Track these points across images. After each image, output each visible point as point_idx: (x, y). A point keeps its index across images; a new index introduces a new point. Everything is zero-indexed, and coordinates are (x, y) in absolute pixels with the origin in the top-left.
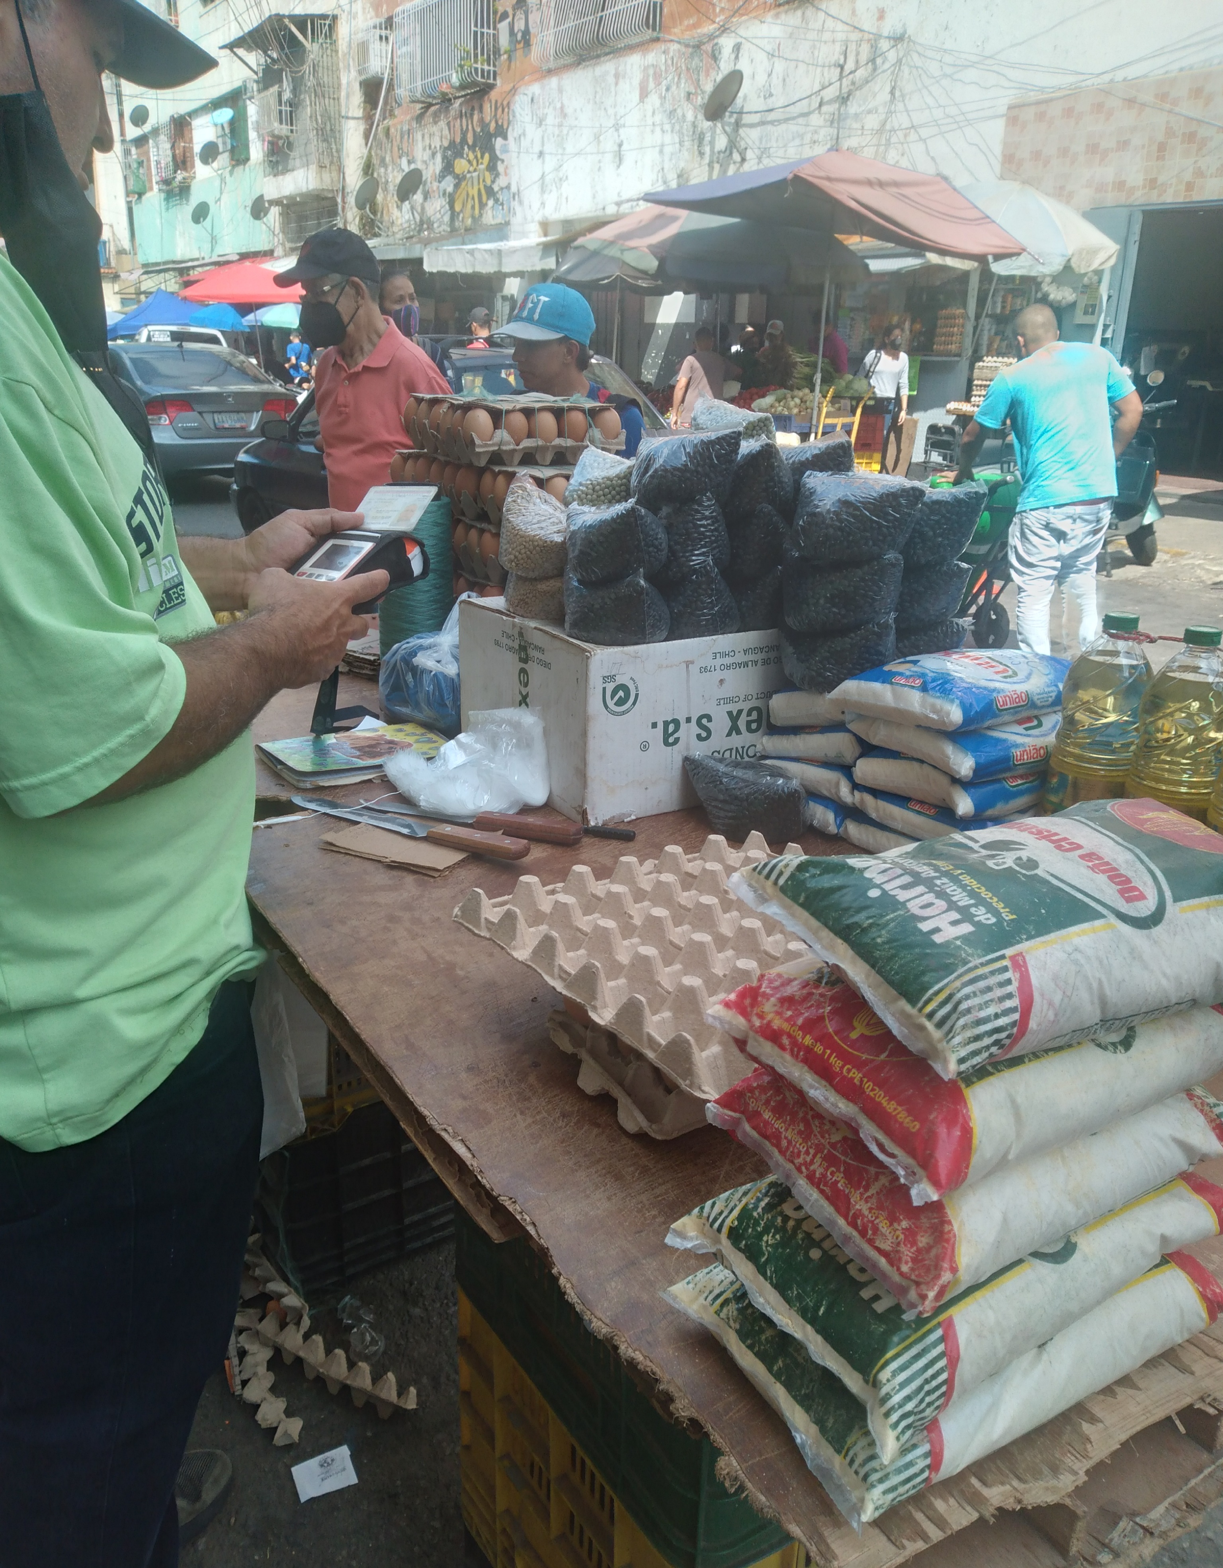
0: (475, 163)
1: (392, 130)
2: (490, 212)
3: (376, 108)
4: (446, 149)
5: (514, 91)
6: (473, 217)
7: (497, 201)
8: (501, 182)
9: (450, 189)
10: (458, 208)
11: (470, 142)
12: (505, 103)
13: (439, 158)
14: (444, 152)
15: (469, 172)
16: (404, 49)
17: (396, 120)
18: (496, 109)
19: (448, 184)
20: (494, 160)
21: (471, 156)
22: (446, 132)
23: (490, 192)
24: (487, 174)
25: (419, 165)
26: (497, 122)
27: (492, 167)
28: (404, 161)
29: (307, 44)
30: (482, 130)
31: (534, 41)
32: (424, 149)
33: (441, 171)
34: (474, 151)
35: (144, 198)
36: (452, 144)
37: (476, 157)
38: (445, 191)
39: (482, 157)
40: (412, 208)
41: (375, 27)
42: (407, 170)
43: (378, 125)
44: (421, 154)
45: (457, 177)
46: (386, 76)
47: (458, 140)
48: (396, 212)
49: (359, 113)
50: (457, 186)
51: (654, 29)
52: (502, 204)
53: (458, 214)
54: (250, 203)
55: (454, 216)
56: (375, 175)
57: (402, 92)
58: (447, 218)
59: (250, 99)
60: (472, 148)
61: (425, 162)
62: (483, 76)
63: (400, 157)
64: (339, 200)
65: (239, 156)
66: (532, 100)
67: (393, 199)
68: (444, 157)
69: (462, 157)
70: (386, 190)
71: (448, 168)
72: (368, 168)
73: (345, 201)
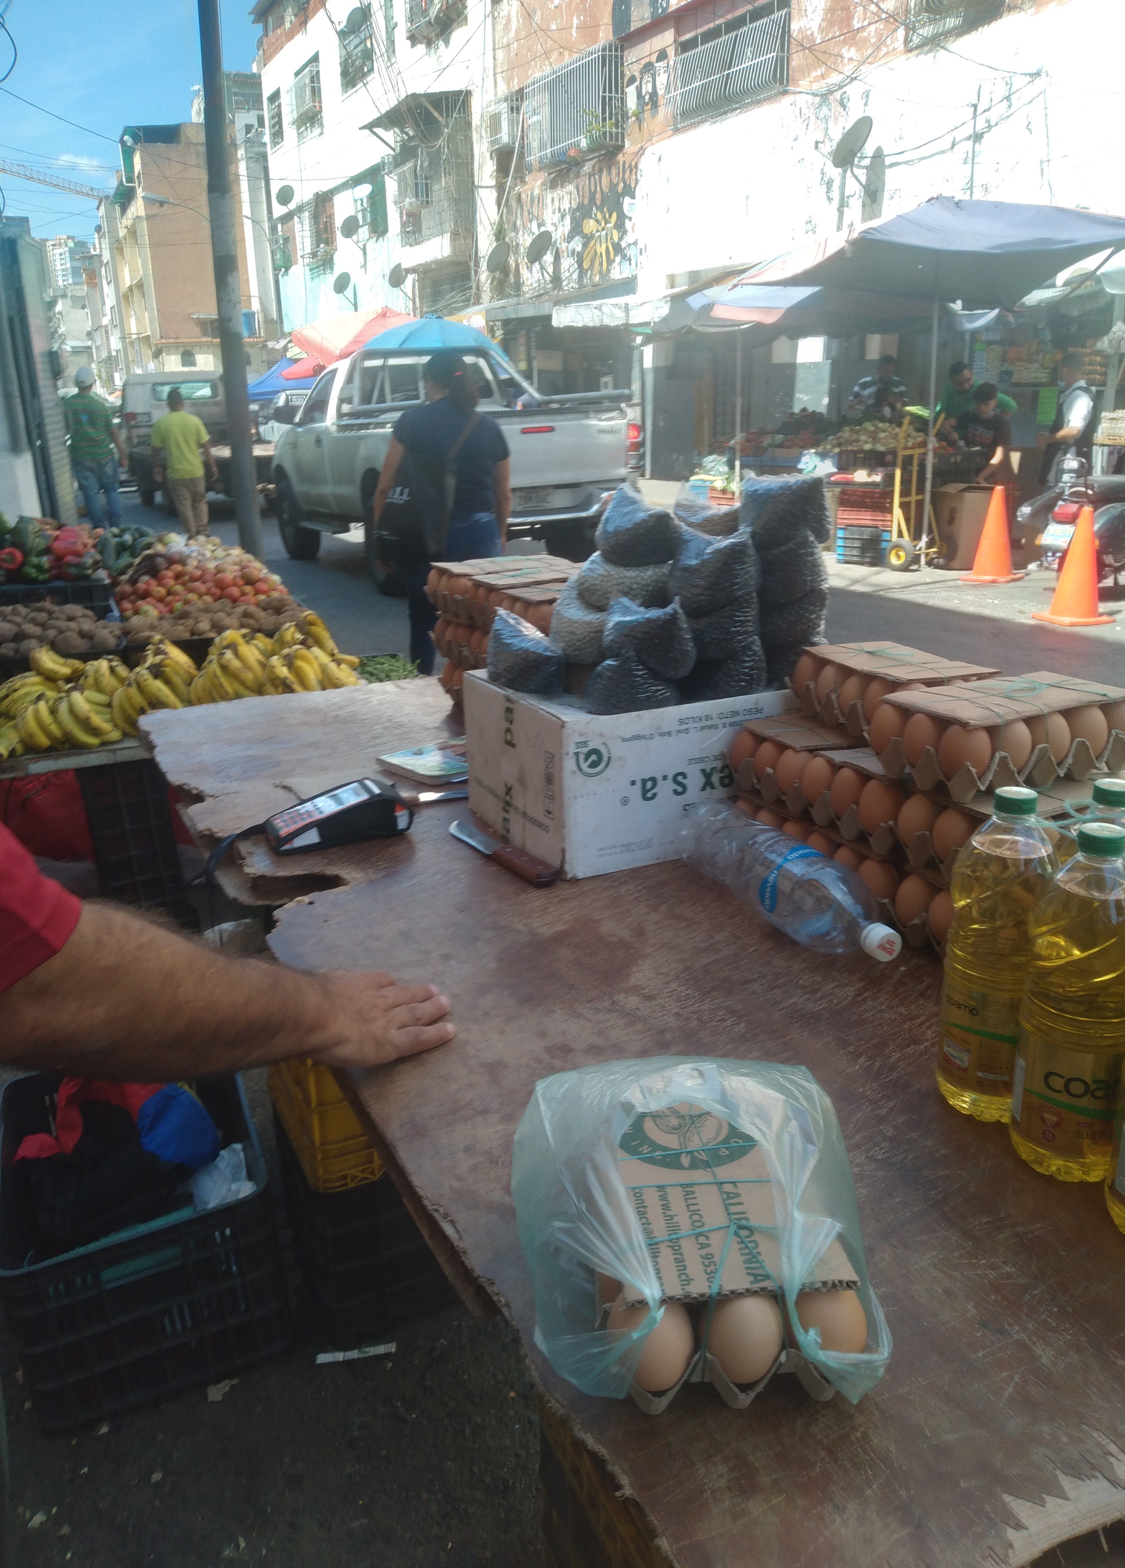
0: (603, 222)
1: (523, 196)
2: (617, 268)
3: (507, 176)
4: (575, 211)
5: (642, 150)
6: (601, 273)
7: (624, 257)
8: (629, 239)
9: (579, 248)
10: (586, 265)
11: (598, 202)
12: (633, 164)
13: (568, 220)
14: (573, 213)
15: (597, 231)
16: (535, 118)
17: (527, 187)
18: (624, 171)
19: (577, 244)
20: (622, 218)
21: (599, 216)
22: (575, 195)
23: (618, 249)
24: (615, 232)
25: (549, 228)
26: (625, 183)
27: (620, 226)
28: (534, 224)
29: (443, 121)
30: (610, 191)
31: (661, 101)
32: (554, 213)
33: (570, 232)
34: (602, 212)
35: (290, 272)
36: (580, 206)
37: (604, 217)
38: (574, 250)
39: (610, 216)
40: (542, 268)
41: (506, 100)
42: (537, 233)
43: (509, 193)
44: (550, 217)
45: (585, 236)
46: (517, 145)
47: (586, 202)
48: (525, 273)
49: (493, 182)
50: (585, 245)
51: (781, 83)
52: (630, 260)
53: (587, 271)
54: (388, 273)
55: (582, 273)
56: (507, 240)
57: (533, 158)
58: (575, 276)
59: (388, 175)
60: (600, 208)
61: (555, 225)
62: (611, 139)
63: (530, 221)
64: (472, 264)
65: (379, 228)
66: (660, 159)
67: (523, 261)
68: (573, 219)
69: (591, 218)
70: (516, 252)
71: (576, 229)
72: (499, 234)
73: (477, 264)
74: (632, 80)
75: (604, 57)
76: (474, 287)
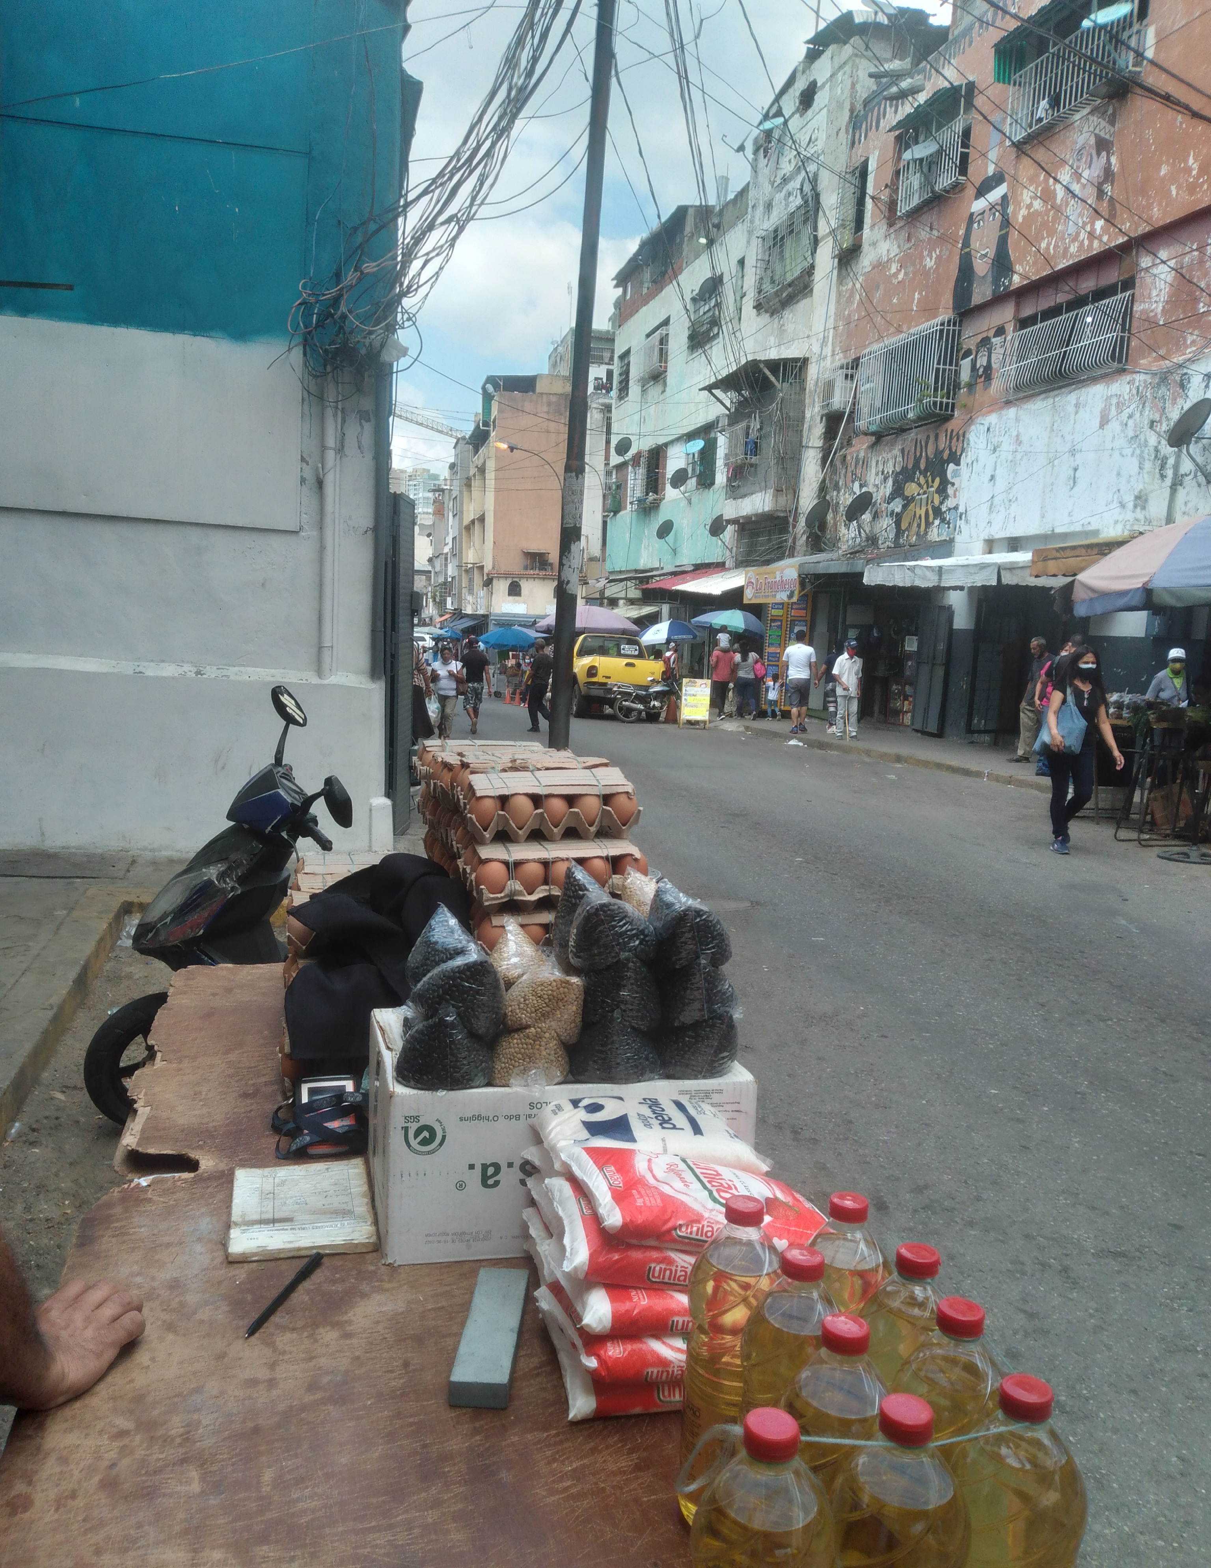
0: (925, 487)
1: (849, 458)
2: (935, 530)
3: (835, 439)
4: (898, 474)
5: (970, 421)
6: (918, 534)
7: (943, 520)
8: (950, 503)
9: (898, 510)
10: (904, 526)
11: (922, 467)
12: (961, 432)
13: (890, 482)
14: (896, 476)
15: (919, 494)
16: (868, 386)
17: (853, 449)
18: (951, 439)
19: (897, 506)
20: (945, 483)
21: (922, 480)
22: (900, 459)
23: (938, 512)
24: (936, 496)
25: (871, 489)
26: (950, 449)
27: (942, 491)
28: (857, 485)
29: (778, 385)
30: (935, 456)
31: (995, 375)
32: (877, 474)
33: (891, 494)
34: (925, 477)
35: (618, 516)
36: (904, 470)
37: (927, 482)
38: (893, 511)
39: (933, 482)
40: (859, 527)
41: (842, 367)
42: (858, 493)
43: (835, 453)
44: (873, 478)
45: (905, 498)
46: (848, 410)
47: (910, 466)
48: (843, 530)
49: (820, 443)
50: (905, 507)
51: (1120, 361)
52: (949, 523)
53: (904, 531)
54: (709, 522)
55: (899, 532)
56: (828, 498)
57: (861, 424)
58: (892, 535)
59: (720, 432)
60: (924, 473)
61: (877, 486)
62: (941, 409)
63: (853, 482)
64: (791, 520)
65: (706, 481)
66: (988, 429)
67: (842, 518)
68: (895, 481)
69: (913, 481)
70: (836, 511)
71: (898, 491)
72: (823, 489)
73: (796, 520)
74: (968, 353)
75: (942, 331)
76: (790, 541)
